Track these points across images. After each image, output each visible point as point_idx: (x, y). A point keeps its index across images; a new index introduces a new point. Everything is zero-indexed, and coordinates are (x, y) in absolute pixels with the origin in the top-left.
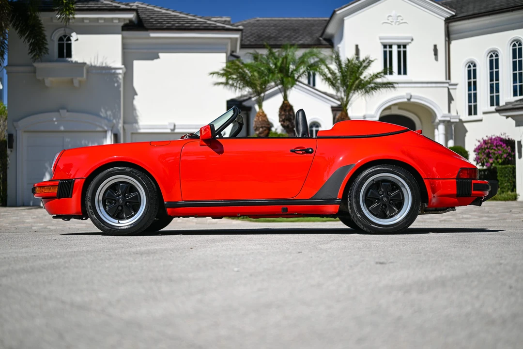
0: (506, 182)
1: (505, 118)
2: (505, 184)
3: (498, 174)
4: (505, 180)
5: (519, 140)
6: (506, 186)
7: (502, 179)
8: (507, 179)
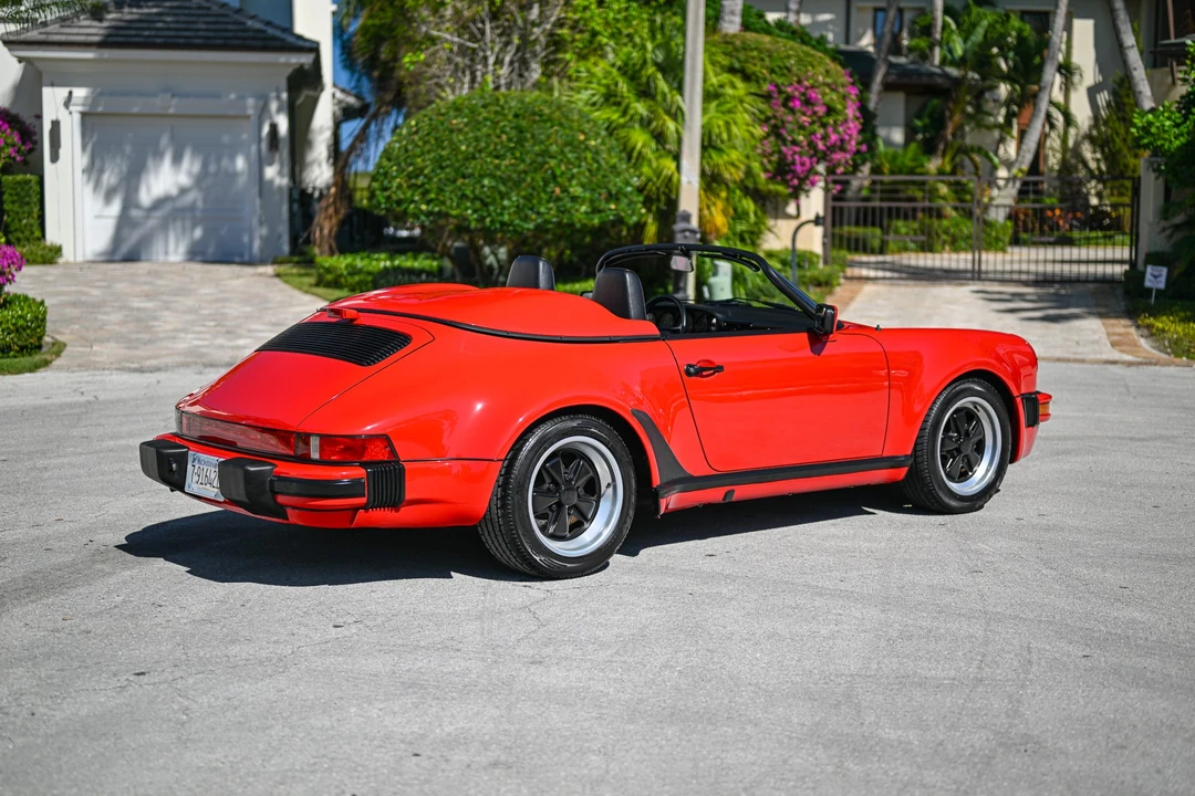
0: (26, 215)
1: (15, 60)
2: (24, 221)
3: (6, 197)
4: (24, 213)
5: (54, 118)
6: (26, 225)
7: (16, 207)
8: (26, 208)
